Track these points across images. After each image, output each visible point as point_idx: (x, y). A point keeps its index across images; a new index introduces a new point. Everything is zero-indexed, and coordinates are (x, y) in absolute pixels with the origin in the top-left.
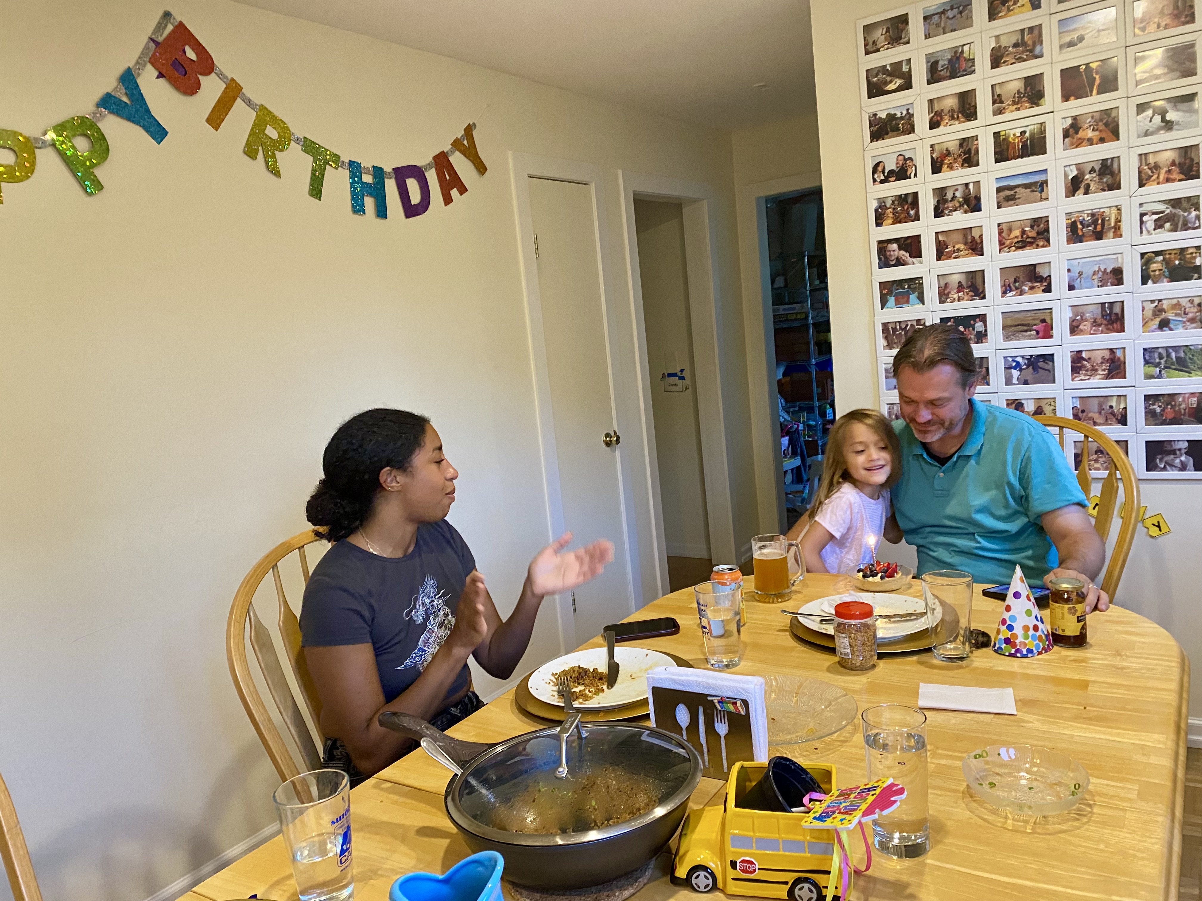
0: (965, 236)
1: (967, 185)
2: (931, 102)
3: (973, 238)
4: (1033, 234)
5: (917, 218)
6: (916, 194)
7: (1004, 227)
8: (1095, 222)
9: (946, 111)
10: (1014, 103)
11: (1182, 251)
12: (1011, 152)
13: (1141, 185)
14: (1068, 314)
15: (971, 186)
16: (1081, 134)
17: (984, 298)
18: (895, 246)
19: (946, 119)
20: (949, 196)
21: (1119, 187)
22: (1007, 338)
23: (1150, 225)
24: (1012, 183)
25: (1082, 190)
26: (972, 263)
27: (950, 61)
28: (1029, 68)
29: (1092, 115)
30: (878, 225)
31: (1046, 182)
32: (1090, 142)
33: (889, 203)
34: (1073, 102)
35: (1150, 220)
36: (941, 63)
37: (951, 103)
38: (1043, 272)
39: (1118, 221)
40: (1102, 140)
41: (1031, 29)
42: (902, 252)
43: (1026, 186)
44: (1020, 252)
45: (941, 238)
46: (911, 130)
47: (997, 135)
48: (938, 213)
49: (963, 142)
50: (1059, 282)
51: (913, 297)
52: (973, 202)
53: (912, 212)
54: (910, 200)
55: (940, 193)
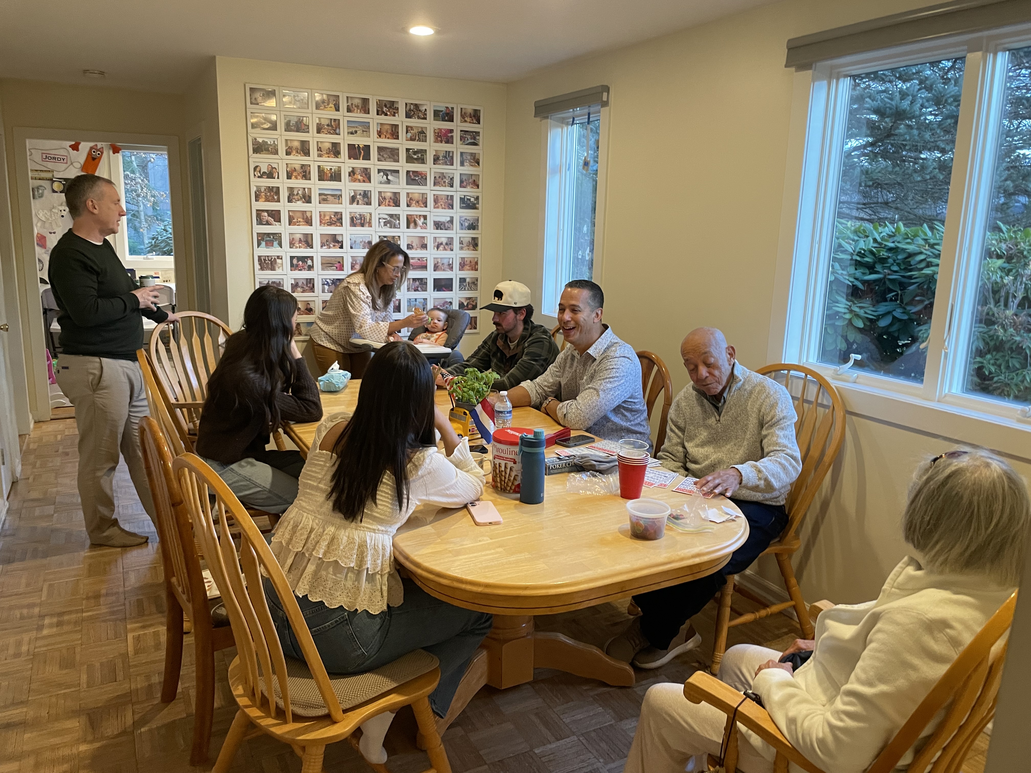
0: (303, 215)
1: (304, 189)
2: (286, 140)
3: (307, 217)
4: (335, 219)
5: (278, 201)
6: (278, 188)
7: (322, 213)
8: (361, 219)
9: (294, 148)
10: (327, 153)
11: (394, 237)
12: (325, 177)
13: (379, 205)
14: (350, 260)
15: (306, 190)
16: (356, 176)
17: (312, 248)
18: (266, 214)
19: (294, 152)
20: (295, 193)
21: (370, 204)
22: (323, 269)
23: (382, 224)
24: (326, 192)
25: (356, 202)
26: (306, 229)
27: (296, 122)
28: (334, 138)
29: (360, 169)
30: (256, 201)
31: (341, 195)
32: (359, 181)
33: (263, 190)
34: (352, 161)
35: (382, 221)
36: (292, 122)
37: (296, 144)
38: (340, 239)
39: (370, 219)
40: (364, 181)
41: (335, 120)
42: (270, 218)
43: (332, 195)
44: (329, 227)
45: (291, 214)
46: (276, 153)
47: (319, 167)
48: (290, 201)
49: (303, 166)
50: (347, 244)
51: (276, 243)
52: (307, 198)
53: (276, 197)
54: (274, 190)
55: (291, 189)
